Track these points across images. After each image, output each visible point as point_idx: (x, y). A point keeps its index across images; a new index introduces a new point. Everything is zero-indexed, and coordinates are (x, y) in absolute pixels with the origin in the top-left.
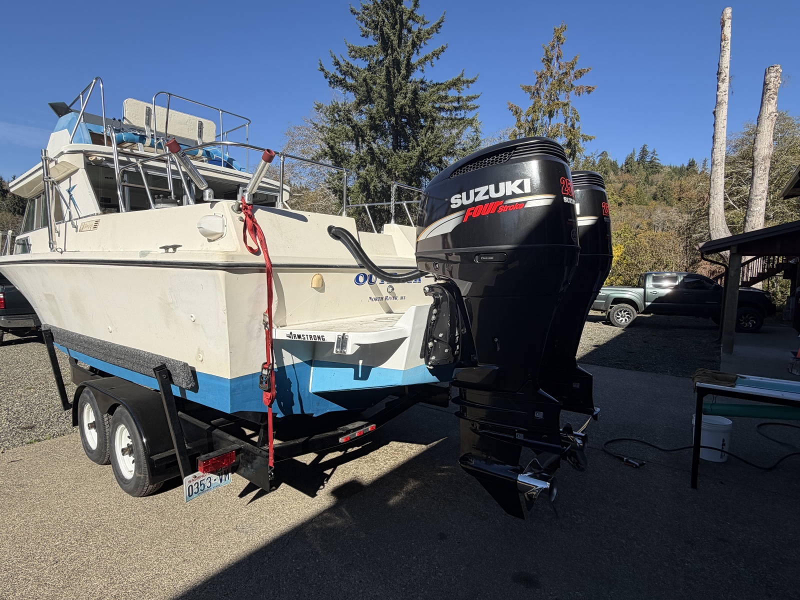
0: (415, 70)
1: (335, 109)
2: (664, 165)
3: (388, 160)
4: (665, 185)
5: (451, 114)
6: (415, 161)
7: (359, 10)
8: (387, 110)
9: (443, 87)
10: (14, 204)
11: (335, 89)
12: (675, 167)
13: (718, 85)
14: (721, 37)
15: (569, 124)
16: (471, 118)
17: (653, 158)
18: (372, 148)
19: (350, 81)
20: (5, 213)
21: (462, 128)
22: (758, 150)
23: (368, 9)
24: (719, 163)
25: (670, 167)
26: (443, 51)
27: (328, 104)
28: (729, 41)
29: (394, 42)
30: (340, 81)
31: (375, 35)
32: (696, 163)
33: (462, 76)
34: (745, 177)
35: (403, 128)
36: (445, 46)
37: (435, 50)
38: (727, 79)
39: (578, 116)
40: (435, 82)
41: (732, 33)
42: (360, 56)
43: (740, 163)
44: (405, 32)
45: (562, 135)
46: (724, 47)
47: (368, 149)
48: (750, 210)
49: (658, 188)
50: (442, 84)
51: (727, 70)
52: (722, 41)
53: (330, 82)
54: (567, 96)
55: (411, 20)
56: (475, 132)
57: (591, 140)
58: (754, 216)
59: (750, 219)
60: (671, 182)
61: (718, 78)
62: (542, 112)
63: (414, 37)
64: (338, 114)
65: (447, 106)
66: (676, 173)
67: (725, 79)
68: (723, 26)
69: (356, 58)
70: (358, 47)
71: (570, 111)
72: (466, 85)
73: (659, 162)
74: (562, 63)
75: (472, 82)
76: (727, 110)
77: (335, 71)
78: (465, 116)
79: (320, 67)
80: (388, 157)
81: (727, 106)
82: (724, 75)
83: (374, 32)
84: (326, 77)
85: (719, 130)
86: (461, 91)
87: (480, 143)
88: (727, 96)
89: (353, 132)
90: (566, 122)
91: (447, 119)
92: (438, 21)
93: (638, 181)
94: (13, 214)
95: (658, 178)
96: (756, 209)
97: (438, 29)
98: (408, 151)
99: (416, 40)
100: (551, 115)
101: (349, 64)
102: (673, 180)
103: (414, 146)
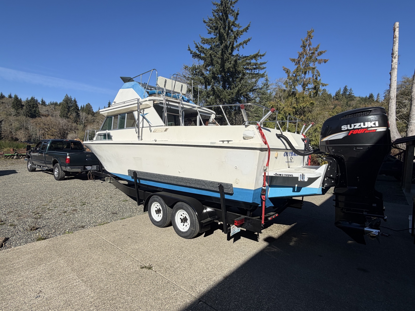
0: (235, 50)
1: (194, 69)
2: (356, 96)
3: (221, 94)
4: (357, 107)
5: (252, 71)
6: (235, 94)
7: (207, 20)
8: (221, 69)
9: (249, 58)
10: (27, 112)
11: (195, 59)
12: (362, 97)
13: (392, 60)
14: (394, 36)
15: (315, 78)
16: (262, 73)
17: (350, 93)
18: (214, 88)
19: (203, 55)
20: (22, 116)
21: (258, 78)
22: (414, 92)
23: (211, 20)
24: (393, 98)
25: (360, 97)
26: (249, 41)
27: (190, 66)
28: (398, 38)
29: (225, 37)
30: (198, 55)
31: (214, 33)
32: (373, 95)
33: (259, 53)
34: (403, 104)
35: (228, 78)
36: (250, 38)
37: (245, 40)
38: (397, 57)
39: (319, 74)
40: (244, 56)
41: (399, 34)
42: (207, 43)
43: (401, 97)
44: (230, 31)
45: (311, 84)
46: (395, 41)
47: (212, 89)
48: (410, 122)
49: (354, 108)
50: (248, 57)
51: (397, 53)
52: (394, 38)
53: (193, 56)
54: (314, 64)
55: (233, 26)
56: (266, 81)
57: (326, 86)
58: (412, 125)
59: (410, 126)
60: (360, 105)
61: (392, 56)
62: (301, 72)
63: (235, 34)
64: (195, 71)
65: (250, 67)
66: (362, 100)
67: (396, 57)
68: (394, 31)
69: (204, 44)
70: (206, 38)
71: (315, 72)
72: (260, 57)
73: (354, 95)
74: (311, 48)
75: (263, 56)
76: (397, 72)
77: (196, 50)
78: (259, 72)
79: (188, 48)
80: (221, 93)
81: (397, 70)
82: (395, 55)
83: (215, 31)
84: (191, 53)
85: (393, 82)
86: (257, 60)
87: (269, 86)
88: (397, 65)
89: (204, 80)
90: (313, 77)
91: (250, 74)
92: (247, 26)
93: (342, 104)
94: (26, 117)
95: (353, 103)
96: (413, 122)
97: (247, 30)
98: (231, 89)
99: (236, 35)
100: (305, 73)
101: (202, 47)
102: (361, 104)
103: (234, 87)
